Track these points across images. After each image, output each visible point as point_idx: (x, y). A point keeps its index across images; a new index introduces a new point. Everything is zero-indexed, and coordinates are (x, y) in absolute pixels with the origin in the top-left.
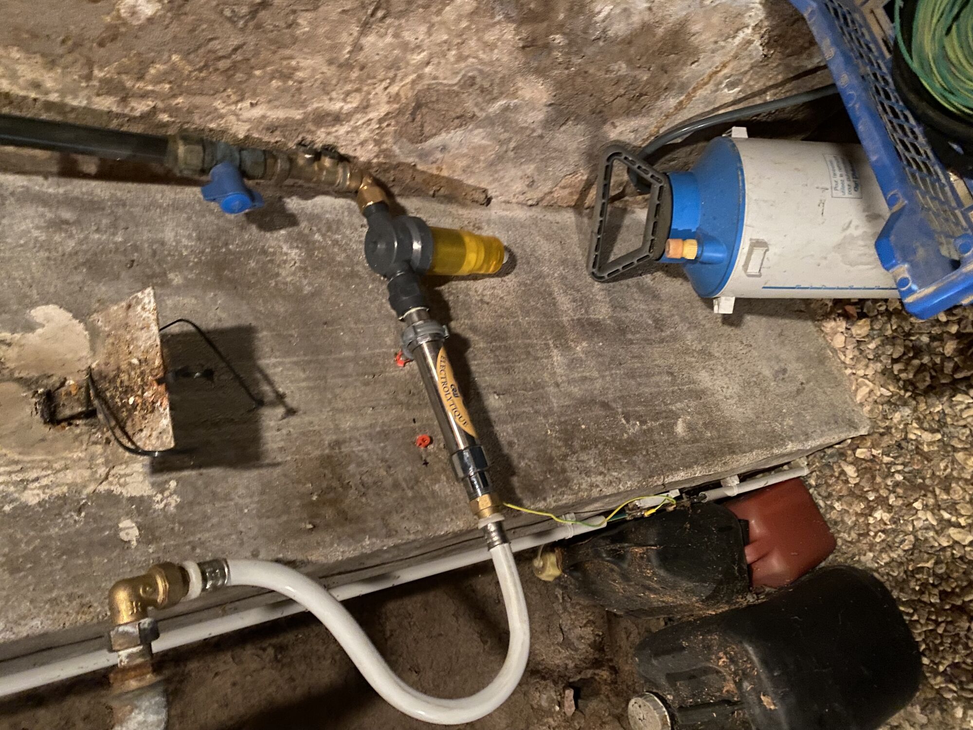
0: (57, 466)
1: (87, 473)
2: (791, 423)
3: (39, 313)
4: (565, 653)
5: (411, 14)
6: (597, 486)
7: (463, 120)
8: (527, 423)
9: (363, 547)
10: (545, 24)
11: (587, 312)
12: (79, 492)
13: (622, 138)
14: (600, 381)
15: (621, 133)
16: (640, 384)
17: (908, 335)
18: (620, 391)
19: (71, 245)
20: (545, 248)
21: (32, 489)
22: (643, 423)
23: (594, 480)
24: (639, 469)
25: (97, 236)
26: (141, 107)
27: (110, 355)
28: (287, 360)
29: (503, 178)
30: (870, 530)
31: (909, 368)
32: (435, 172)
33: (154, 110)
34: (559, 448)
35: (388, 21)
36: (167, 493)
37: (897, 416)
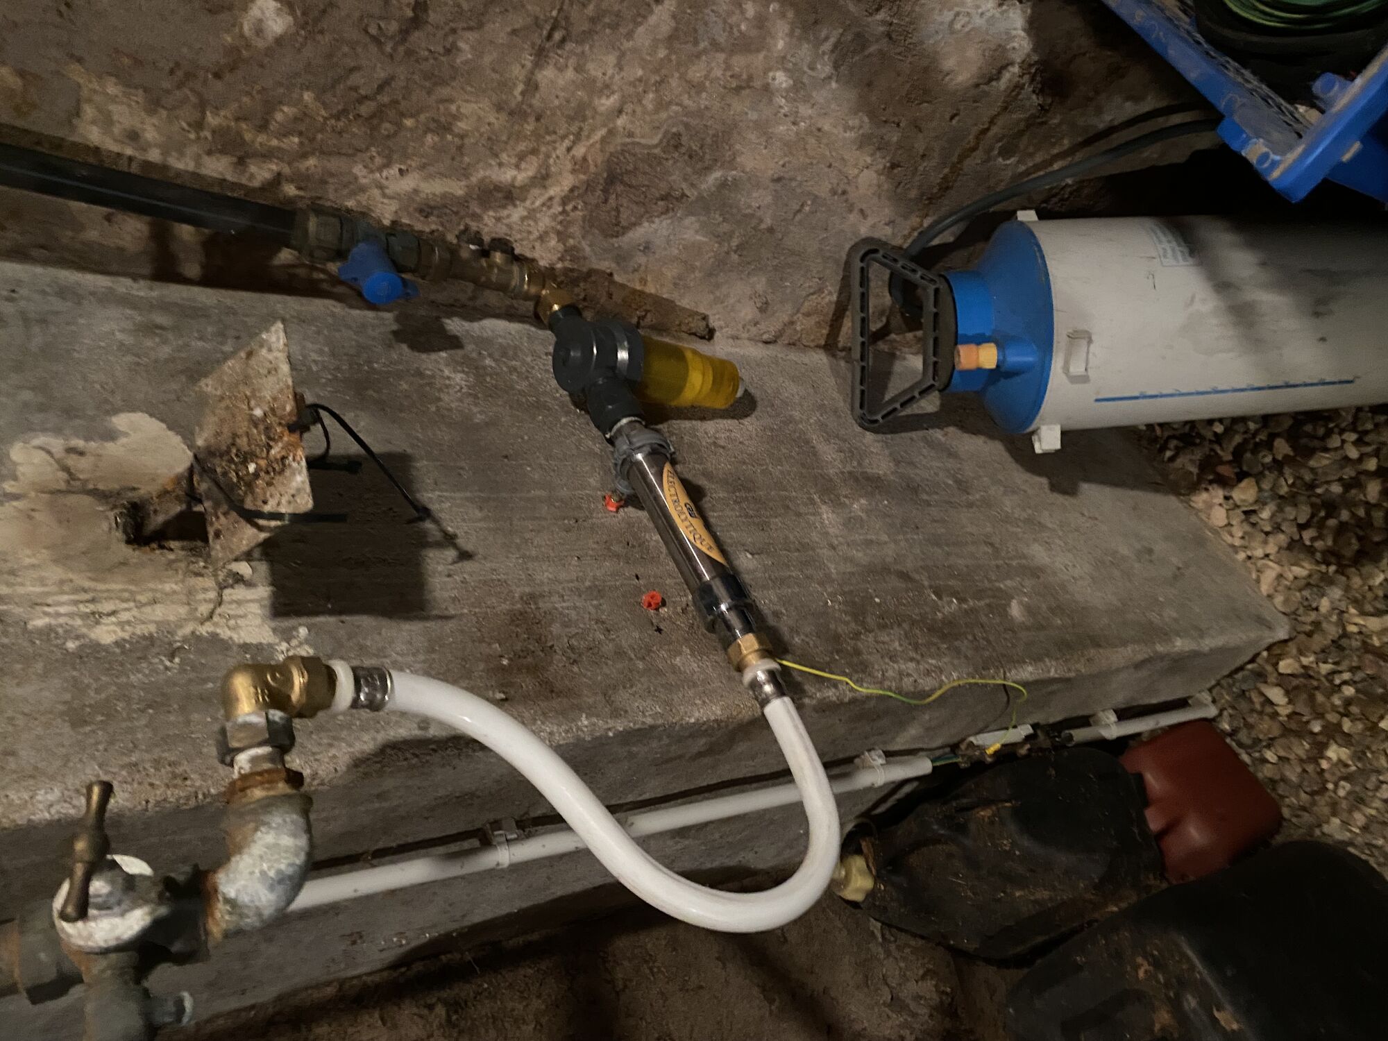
0: (142, 598)
1: (183, 611)
2: (1175, 615)
3: (121, 421)
4: (897, 1019)
5: (596, 37)
6: (909, 675)
7: (671, 201)
8: (797, 590)
9: (579, 729)
10: (761, 56)
11: (860, 464)
12: (172, 633)
13: (877, 235)
14: (892, 545)
15: (873, 226)
16: (948, 554)
17: (1311, 486)
18: (923, 560)
19: (165, 351)
20: (792, 390)
21: (107, 625)
22: (961, 600)
23: (903, 667)
24: (966, 657)
25: (200, 344)
26: (260, 173)
27: (222, 421)
28: (458, 495)
29: (727, 296)
30: (1327, 781)
31: (1325, 532)
32: (638, 287)
33: (278, 179)
34: (847, 623)
35: (569, 46)
36: (294, 642)
37: (1325, 604)
